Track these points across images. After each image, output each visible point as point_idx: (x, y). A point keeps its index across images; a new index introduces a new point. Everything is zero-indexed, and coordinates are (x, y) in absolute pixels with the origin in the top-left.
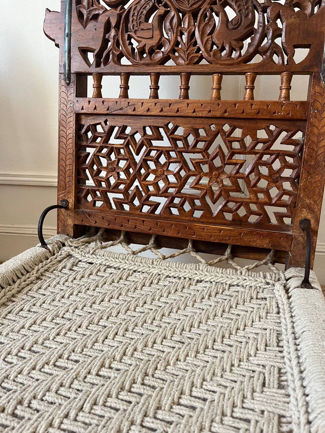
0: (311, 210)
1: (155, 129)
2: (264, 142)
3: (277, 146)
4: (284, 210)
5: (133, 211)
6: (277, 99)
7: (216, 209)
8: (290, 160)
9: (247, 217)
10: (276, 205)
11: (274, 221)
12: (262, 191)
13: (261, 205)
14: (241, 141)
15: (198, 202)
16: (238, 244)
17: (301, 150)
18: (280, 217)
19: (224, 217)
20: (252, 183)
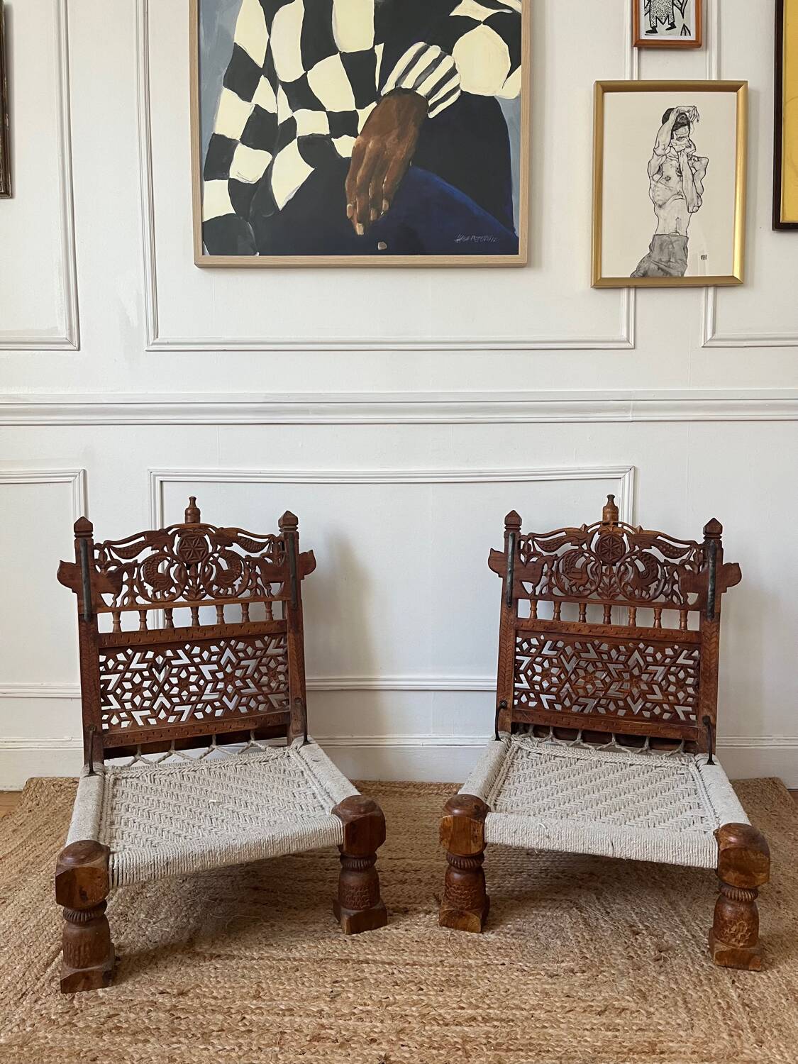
0: (710, 710)
1: (583, 644)
2: (671, 657)
3: (681, 661)
4: (690, 709)
5: (566, 711)
6: (678, 628)
7: (637, 708)
8: (691, 671)
9: (661, 714)
10: (682, 705)
11: (682, 717)
12: (672, 694)
13: (671, 705)
14: (654, 656)
15: (621, 703)
16: (657, 736)
17: (699, 664)
18: (687, 714)
19: (643, 716)
20: (664, 688)
